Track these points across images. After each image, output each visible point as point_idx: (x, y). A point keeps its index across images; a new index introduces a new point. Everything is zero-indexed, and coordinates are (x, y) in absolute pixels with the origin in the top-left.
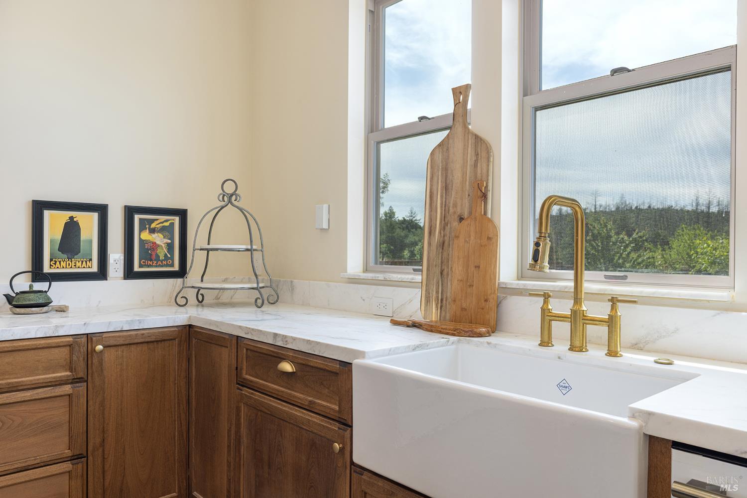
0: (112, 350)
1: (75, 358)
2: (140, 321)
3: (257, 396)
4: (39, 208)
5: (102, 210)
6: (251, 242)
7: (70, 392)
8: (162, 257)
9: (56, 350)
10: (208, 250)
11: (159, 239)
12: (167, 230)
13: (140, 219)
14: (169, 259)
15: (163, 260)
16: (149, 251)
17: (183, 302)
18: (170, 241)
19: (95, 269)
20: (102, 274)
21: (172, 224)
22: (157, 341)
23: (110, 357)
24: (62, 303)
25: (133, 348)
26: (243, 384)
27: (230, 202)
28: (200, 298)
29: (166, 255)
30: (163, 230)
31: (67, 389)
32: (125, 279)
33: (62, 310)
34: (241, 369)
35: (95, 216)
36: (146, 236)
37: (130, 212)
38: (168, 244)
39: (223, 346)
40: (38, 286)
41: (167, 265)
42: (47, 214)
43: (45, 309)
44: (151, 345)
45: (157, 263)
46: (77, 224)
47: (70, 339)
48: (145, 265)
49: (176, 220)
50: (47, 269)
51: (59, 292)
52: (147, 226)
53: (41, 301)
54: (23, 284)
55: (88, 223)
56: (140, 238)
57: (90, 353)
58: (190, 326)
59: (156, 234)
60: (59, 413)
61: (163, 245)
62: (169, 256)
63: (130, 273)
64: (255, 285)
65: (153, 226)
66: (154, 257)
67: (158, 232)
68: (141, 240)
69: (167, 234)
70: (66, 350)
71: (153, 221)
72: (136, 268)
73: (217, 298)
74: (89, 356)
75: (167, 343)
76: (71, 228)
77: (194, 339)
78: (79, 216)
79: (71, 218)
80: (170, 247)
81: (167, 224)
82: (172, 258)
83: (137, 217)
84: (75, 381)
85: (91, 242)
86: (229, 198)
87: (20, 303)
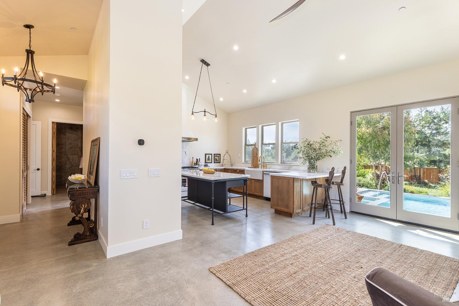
4: (206, 154)
5: (212, 154)
6: (230, 158)
10: (224, 159)
11: (217, 158)
12: (218, 157)
20: (212, 163)
28: (222, 166)
33: (209, 167)
36: (216, 158)
37: (214, 154)
39: (230, 170)
42: (207, 155)
64: (231, 164)
76: (209, 157)
78: (209, 155)
83: (215, 155)
86: (227, 153)
87: (205, 166)
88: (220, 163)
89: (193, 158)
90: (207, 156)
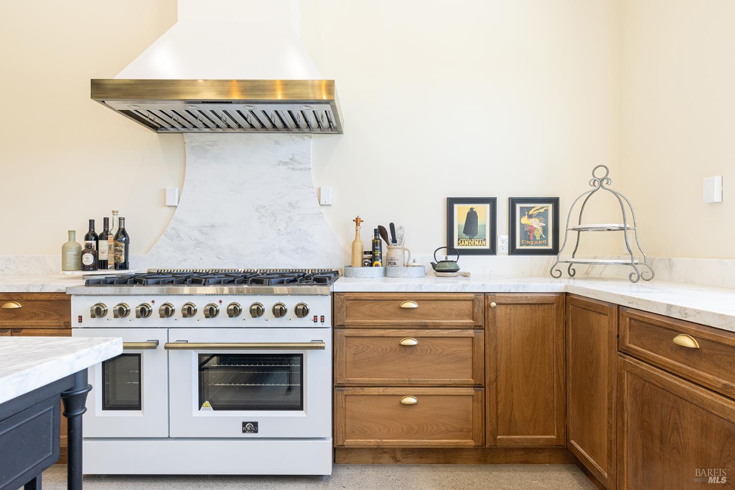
0: (503, 307)
1: (476, 310)
2: (524, 286)
3: (644, 366)
4: (451, 202)
5: (492, 202)
6: (625, 220)
7: (473, 335)
8: (538, 238)
9: (464, 303)
10: (579, 230)
11: (536, 223)
12: (542, 216)
13: (521, 208)
14: (544, 239)
15: (539, 240)
16: (528, 233)
17: (558, 274)
18: (544, 225)
19: (487, 246)
20: (492, 251)
21: (547, 211)
22: (538, 304)
23: (501, 312)
24: (466, 271)
25: (519, 307)
26: (627, 352)
27: (601, 185)
28: (572, 272)
29: (541, 236)
30: (539, 215)
31: (471, 333)
32: (509, 255)
33: (466, 275)
34: (624, 337)
35: (487, 206)
36: (525, 220)
37: (513, 202)
38: (543, 227)
39: (602, 313)
40: (451, 258)
41: (543, 244)
42: (456, 206)
43: (455, 274)
44: (533, 306)
45: (534, 243)
46: (475, 213)
47: (472, 295)
48: (525, 244)
49: (550, 207)
50: (456, 246)
51: (464, 262)
52: (526, 213)
53: (452, 268)
54: (442, 255)
55: (483, 212)
56: (520, 222)
57: (487, 307)
58: (567, 293)
59: (533, 219)
60: (465, 349)
61: (539, 228)
62: (544, 237)
63: (513, 251)
64: (630, 261)
65: (531, 212)
66: (531, 238)
67: (535, 217)
68: (521, 224)
69: (542, 219)
70: (470, 303)
71: (531, 208)
72: (518, 247)
73: (587, 274)
74: (486, 310)
75: (546, 307)
76: (472, 217)
77: (571, 305)
78: (477, 207)
79: (472, 209)
80: (545, 230)
81: (542, 210)
82: (547, 239)
83: (518, 206)
84: (477, 327)
85: (485, 226)
86: (600, 183)
87: (440, 269)
88: (555, 251)
89: (357, 221)
90: (461, 212)
